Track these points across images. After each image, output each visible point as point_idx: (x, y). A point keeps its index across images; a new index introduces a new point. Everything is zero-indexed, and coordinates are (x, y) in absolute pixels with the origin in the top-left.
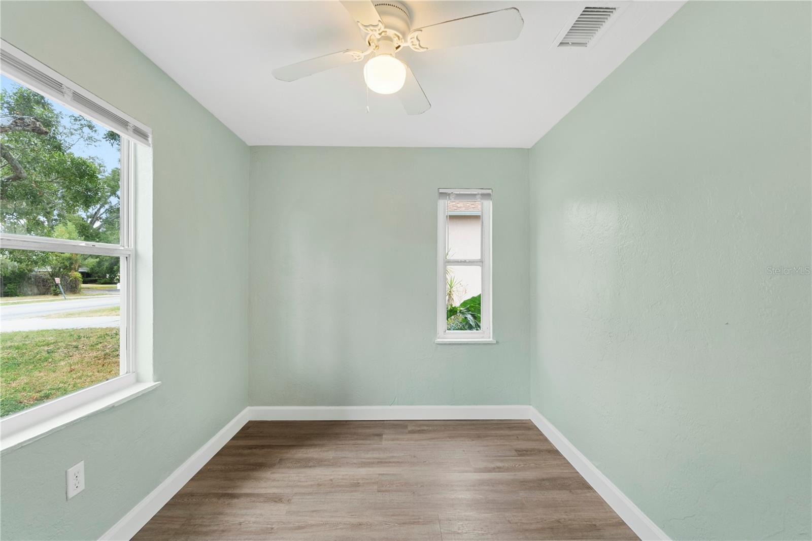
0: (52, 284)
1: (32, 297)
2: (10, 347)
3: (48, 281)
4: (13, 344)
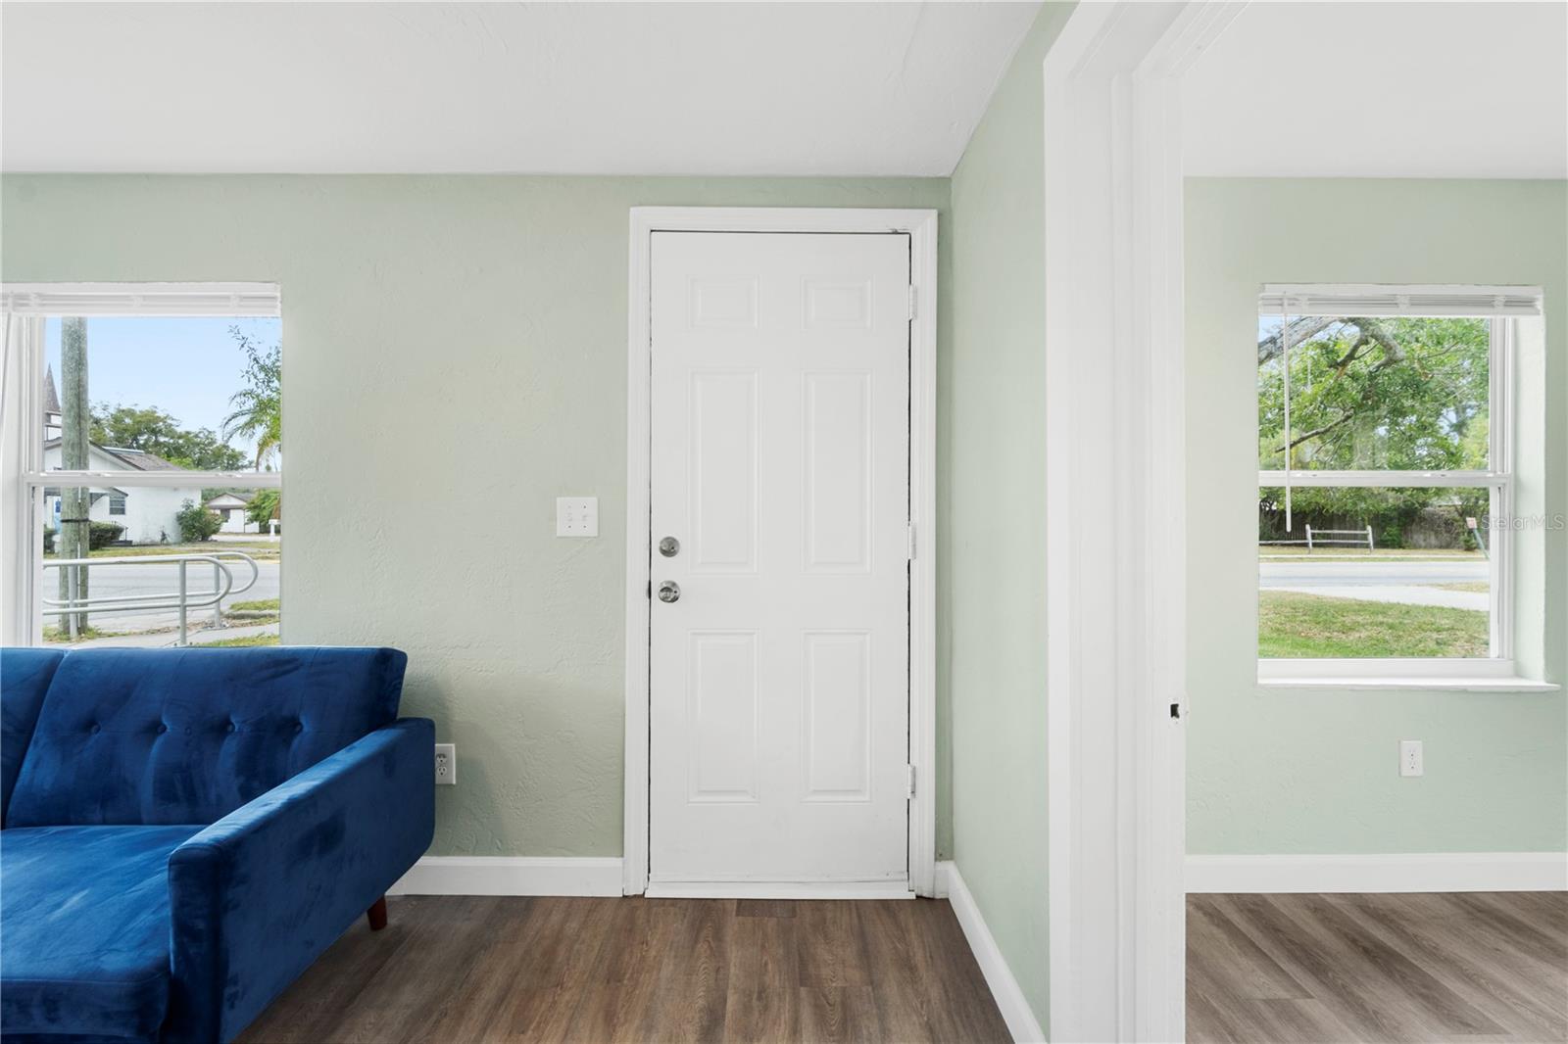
0: (1461, 530)
1: (1426, 551)
2: (1382, 623)
3: (1455, 524)
4: (1385, 620)
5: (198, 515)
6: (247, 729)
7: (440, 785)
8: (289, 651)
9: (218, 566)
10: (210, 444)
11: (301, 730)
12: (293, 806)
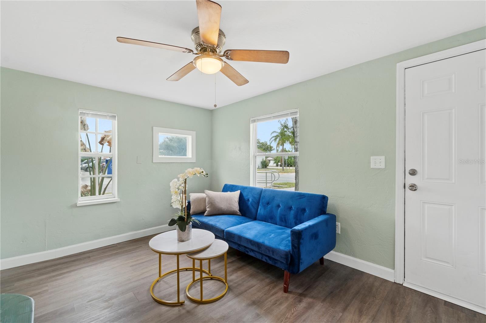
5: (265, 161)
6: (295, 209)
7: (337, 233)
8: (303, 193)
9: (272, 173)
10: (266, 145)
11: (306, 212)
12: (310, 227)
